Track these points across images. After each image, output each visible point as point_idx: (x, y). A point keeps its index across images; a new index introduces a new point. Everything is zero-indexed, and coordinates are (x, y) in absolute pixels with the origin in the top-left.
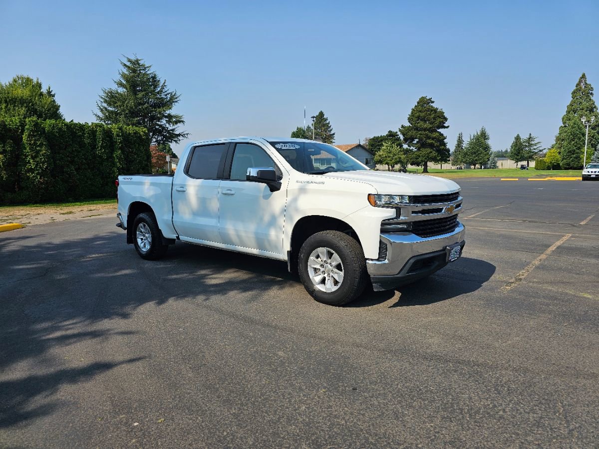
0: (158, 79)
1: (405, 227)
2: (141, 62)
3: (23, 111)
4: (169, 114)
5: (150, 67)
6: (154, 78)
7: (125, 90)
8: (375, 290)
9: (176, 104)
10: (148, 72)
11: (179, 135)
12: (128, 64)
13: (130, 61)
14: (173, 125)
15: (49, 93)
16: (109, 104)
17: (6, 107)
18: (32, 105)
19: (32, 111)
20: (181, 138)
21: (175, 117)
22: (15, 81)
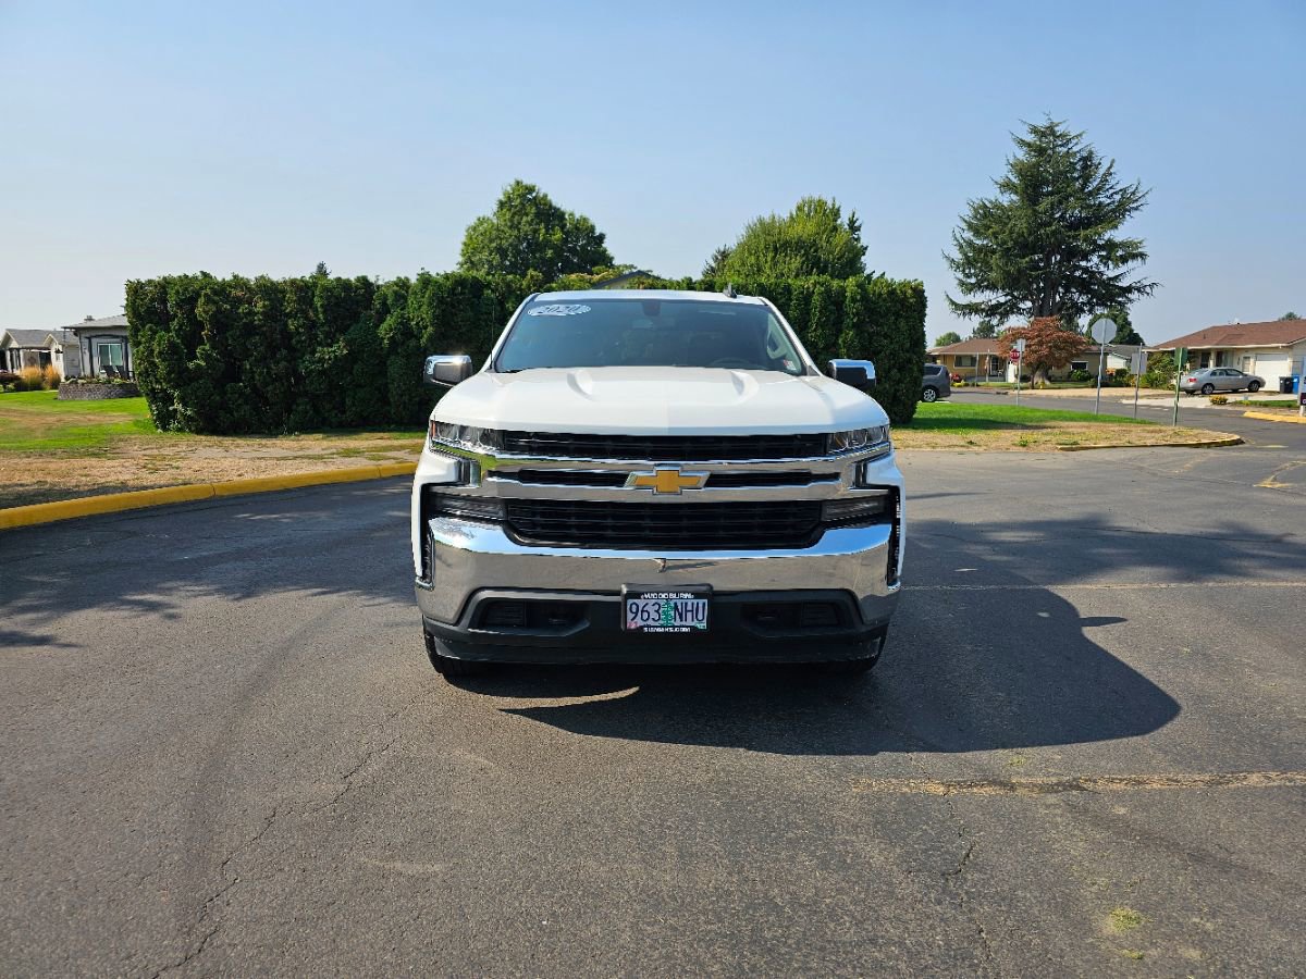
0: (1096, 161)
2: (1059, 130)
3: (796, 263)
4: (1109, 240)
5: (1080, 135)
6: (1087, 160)
7: (1014, 197)
9: (1134, 213)
10: (1075, 149)
11: (1129, 289)
12: (1030, 138)
13: (1035, 130)
14: (1116, 266)
15: (852, 223)
16: (977, 233)
17: (774, 257)
18: (816, 251)
19: (815, 264)
20: (1134, 295)
21: (1122, 245)
22: (799, 209)
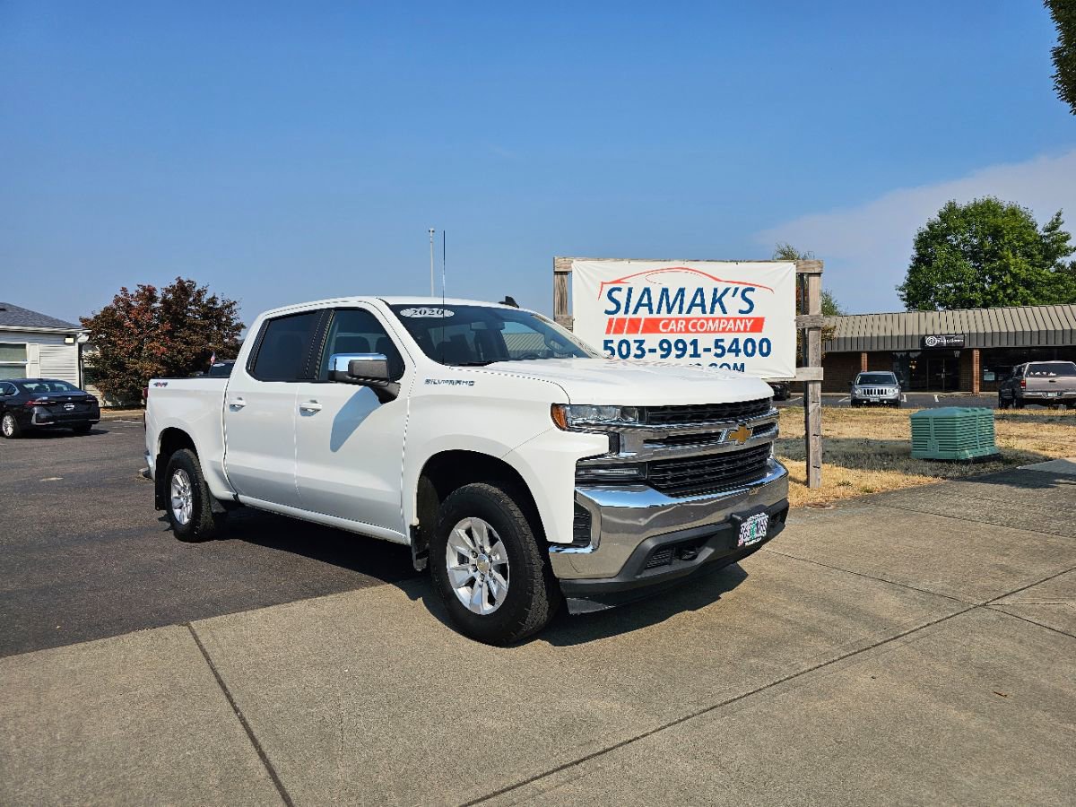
1: (635, 472)
8: (572, 612)
